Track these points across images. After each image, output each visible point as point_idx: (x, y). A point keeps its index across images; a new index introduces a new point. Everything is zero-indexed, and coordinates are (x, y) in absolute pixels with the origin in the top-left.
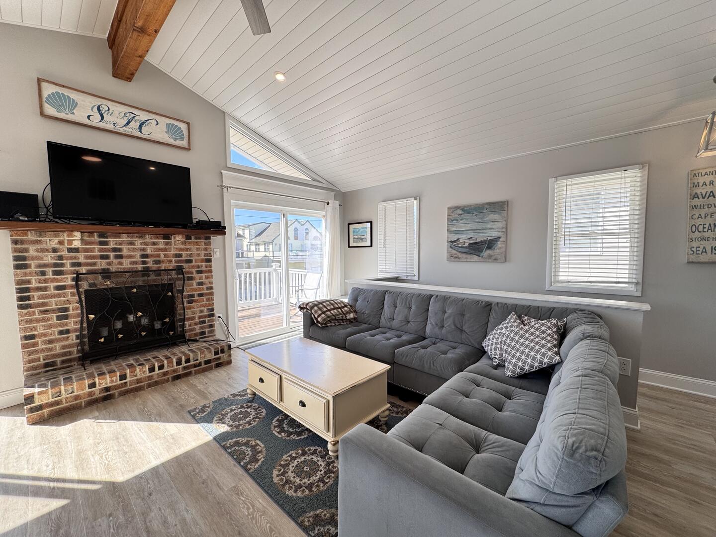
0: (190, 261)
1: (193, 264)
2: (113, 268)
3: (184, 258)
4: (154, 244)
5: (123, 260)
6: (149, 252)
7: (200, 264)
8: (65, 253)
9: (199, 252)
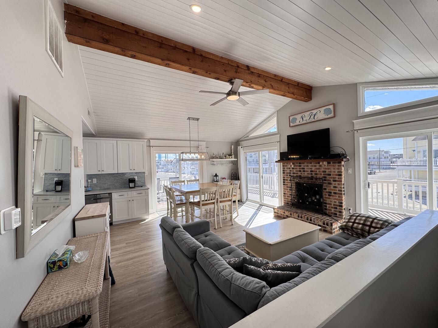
0: (330, 175)
1: (332, 176)
2: (303, 175)
3: (327, 173)
4: (315, 166)
5: (305, 173)
6: (313, 170)
7: (335, 176)
8: (291, 169)
9: (334, 170)
